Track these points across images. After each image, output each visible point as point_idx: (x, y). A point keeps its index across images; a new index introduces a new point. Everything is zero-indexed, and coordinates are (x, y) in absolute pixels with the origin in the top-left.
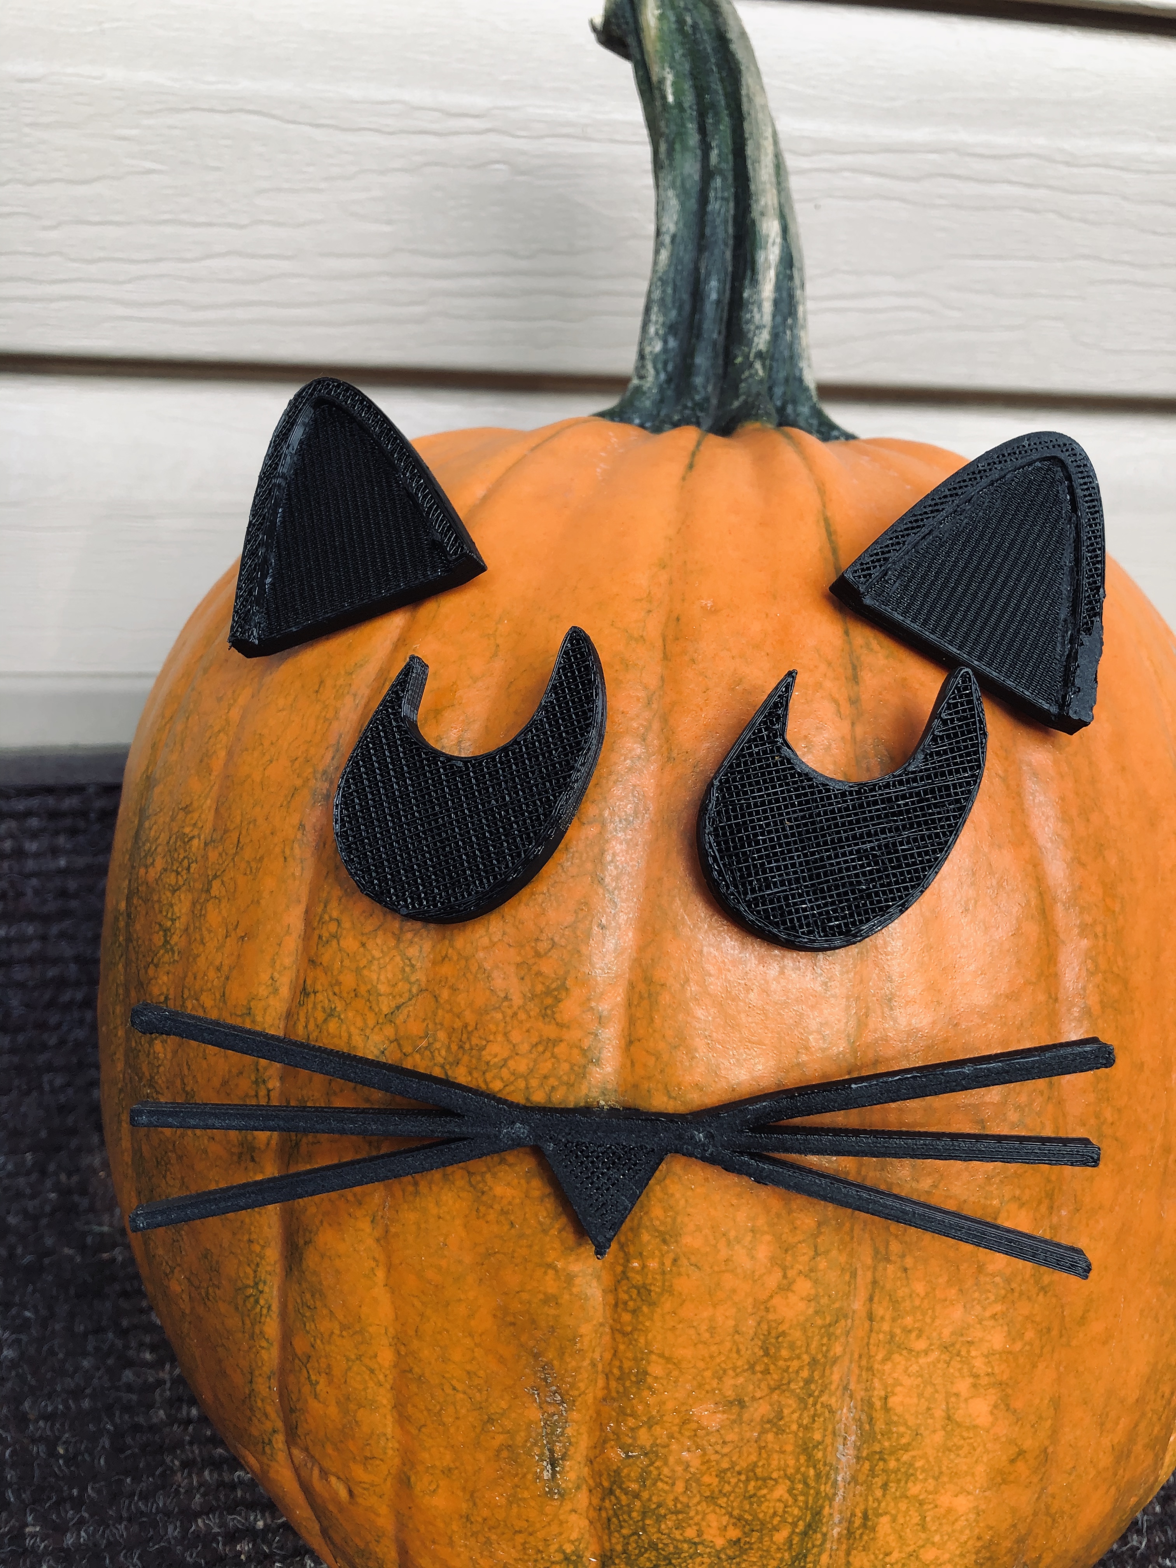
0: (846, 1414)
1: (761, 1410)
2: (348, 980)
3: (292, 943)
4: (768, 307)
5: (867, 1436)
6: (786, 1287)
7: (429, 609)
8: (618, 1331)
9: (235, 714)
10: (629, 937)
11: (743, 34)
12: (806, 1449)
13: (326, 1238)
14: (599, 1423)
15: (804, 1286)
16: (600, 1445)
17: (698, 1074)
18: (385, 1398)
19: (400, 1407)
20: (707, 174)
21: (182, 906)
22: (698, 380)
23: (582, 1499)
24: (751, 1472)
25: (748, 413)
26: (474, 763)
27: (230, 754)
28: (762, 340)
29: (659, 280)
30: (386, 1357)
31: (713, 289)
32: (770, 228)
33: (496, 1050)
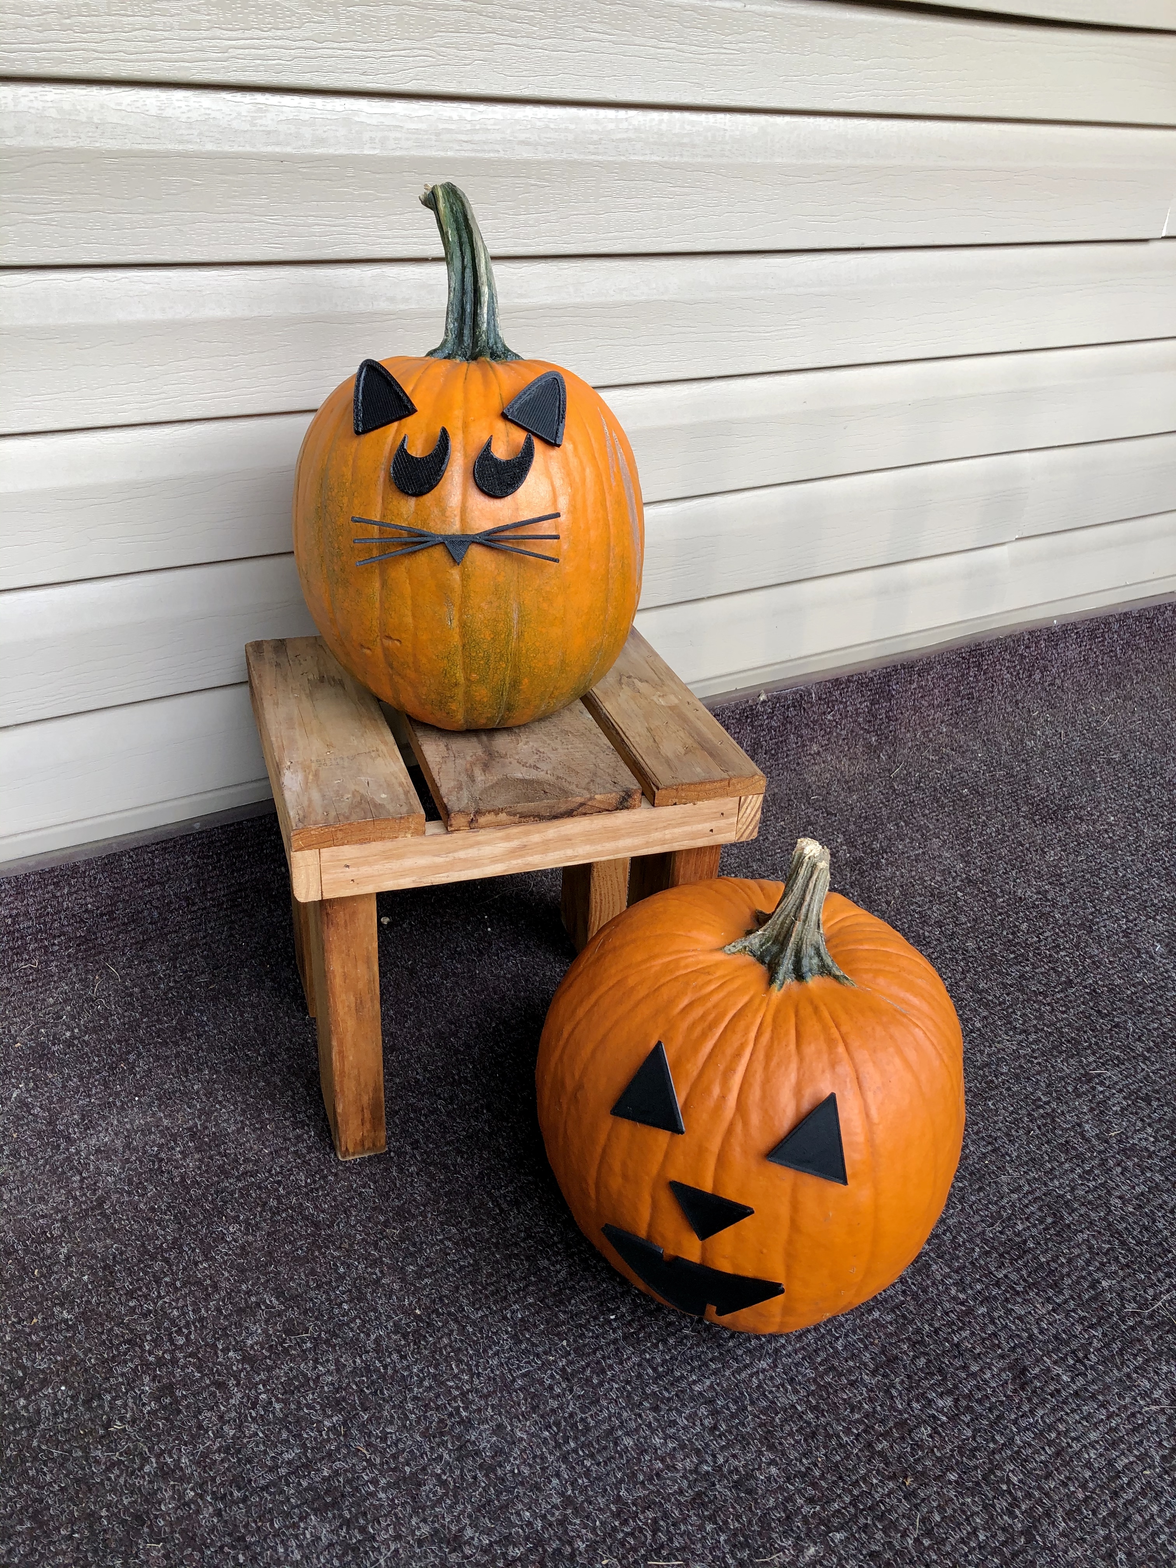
0: (515, 606)
1: (496, 604)
2: (396, 512)
3: (379, 505)
4: (485, 316)
5: (520, 611)
6: (499, 574)
7: (404, 420)
8: (463, 586)
9: (353, 450)
10: (460, 497)
11: (473, 216)
12: (506, 613)
13: (393, 574)
14: (460, 609)
15: (503, 573)
16: (460, 616)
17: (477, 526)
18: (410, 614)
19: (414, 616)
20: (464, 268)
21: (345, 500)
22: (465, 339)
23: (457, 630)
24: (495, 620)
25: (481, 354)
26: (422, 459)
27: (354, 461)
28: (484, 327)
29: (450, 303)
30: (409, 602)
31: (468, 308)
32: (485, 290)
33: (432, 524)
